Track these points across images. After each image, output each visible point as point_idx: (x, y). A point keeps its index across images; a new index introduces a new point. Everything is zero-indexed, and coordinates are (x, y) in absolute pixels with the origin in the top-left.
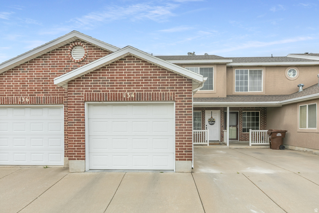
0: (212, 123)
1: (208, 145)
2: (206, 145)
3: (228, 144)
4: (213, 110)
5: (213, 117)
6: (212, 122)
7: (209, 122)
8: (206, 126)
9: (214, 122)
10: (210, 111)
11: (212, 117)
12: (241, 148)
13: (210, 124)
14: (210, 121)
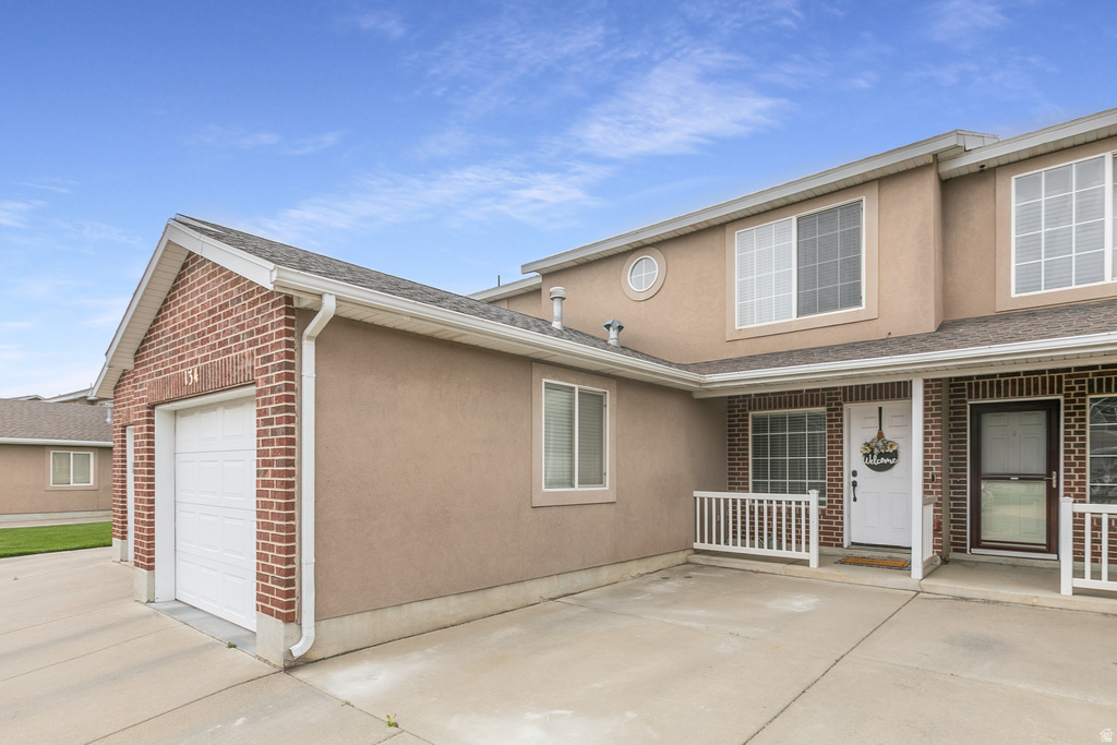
0: (883, 460)
1: (814, 563)
2: (805, 563)
3: (917, 571)
4: (887, 398)
5: (888, 435)
6: (883, 456)
7: (866, 455)
8: (855, 473)
9: (895, 455)
10: (874, 406)
11: (880, 435)
12: (993, 597)
13: (870, 466)
14: (872, 453)
